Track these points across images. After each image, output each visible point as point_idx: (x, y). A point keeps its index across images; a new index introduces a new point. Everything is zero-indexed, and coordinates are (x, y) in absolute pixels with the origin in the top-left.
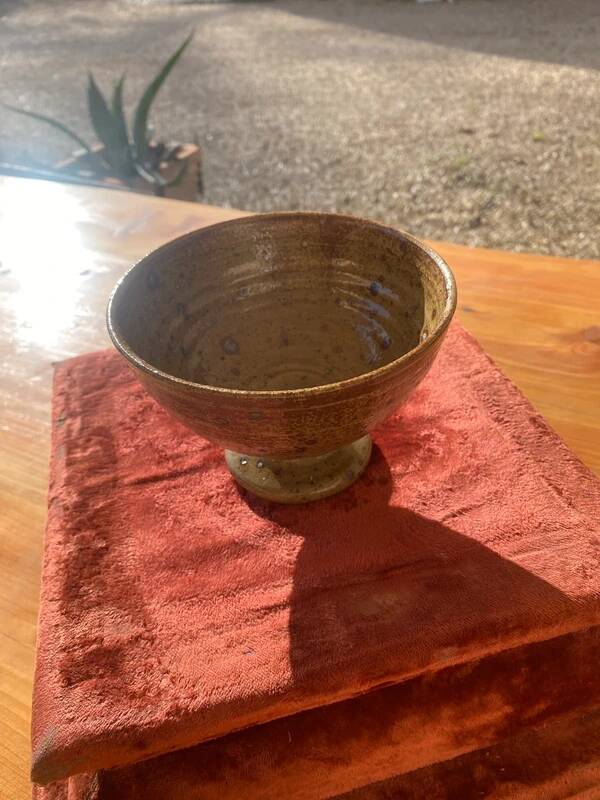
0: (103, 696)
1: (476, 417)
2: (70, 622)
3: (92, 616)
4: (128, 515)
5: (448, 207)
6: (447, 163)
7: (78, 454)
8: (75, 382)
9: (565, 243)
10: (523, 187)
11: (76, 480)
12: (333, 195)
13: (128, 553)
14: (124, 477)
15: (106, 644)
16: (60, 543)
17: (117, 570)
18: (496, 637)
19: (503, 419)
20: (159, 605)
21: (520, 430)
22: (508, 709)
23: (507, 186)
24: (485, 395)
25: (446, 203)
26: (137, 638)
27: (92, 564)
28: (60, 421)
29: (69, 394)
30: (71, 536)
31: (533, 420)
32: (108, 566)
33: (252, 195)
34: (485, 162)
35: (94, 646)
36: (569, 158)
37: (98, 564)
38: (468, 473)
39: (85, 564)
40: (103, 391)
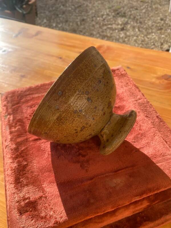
0: (32, 218)
1: (140, 115)
2: (18, 192)
3: (25, 189)
4: (33, 152)
5: (114, 23)
6: (114, 8)
7: (13, 130)
8: (9, 101)
9: (148, 36)
10: (137, 17)
11: (14, 139)
12: (79, 18)
13: (34, 166)
14: (30, 138)
15: (31, 199)
16: (11, 163)
17: (31, 172)
18: (151, 192)
19: (148, 116)
20: (47, 185)
21: (153, 121)
22: (148, 204)
23: (132, 17)
24: (142, 107)
25: (114, 22)
26: (41, 197)
27: (23, 171)
28: (5, 116)
29: (7, 106)
30: (15, 160)
31: (157, 117)
32: (28, 171)
33: (53, 17)
34: (125, 8)
35: (27, 201)
36: (151, 8)
37: (25, 171)
38: (139, 136)
39: (21, 170)
40: (18, 105)
